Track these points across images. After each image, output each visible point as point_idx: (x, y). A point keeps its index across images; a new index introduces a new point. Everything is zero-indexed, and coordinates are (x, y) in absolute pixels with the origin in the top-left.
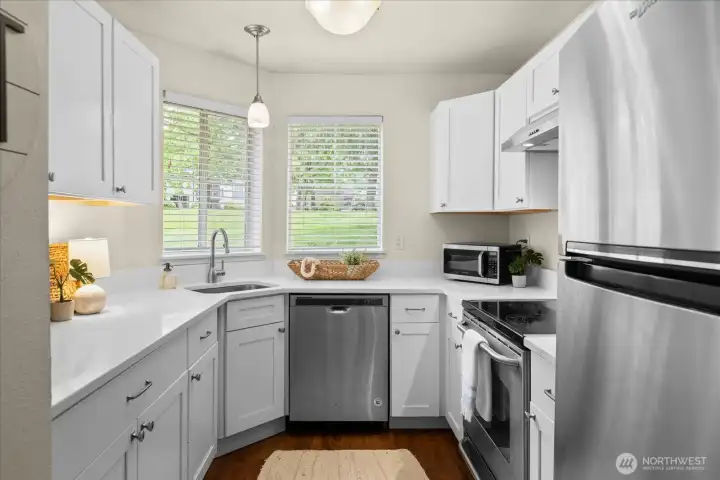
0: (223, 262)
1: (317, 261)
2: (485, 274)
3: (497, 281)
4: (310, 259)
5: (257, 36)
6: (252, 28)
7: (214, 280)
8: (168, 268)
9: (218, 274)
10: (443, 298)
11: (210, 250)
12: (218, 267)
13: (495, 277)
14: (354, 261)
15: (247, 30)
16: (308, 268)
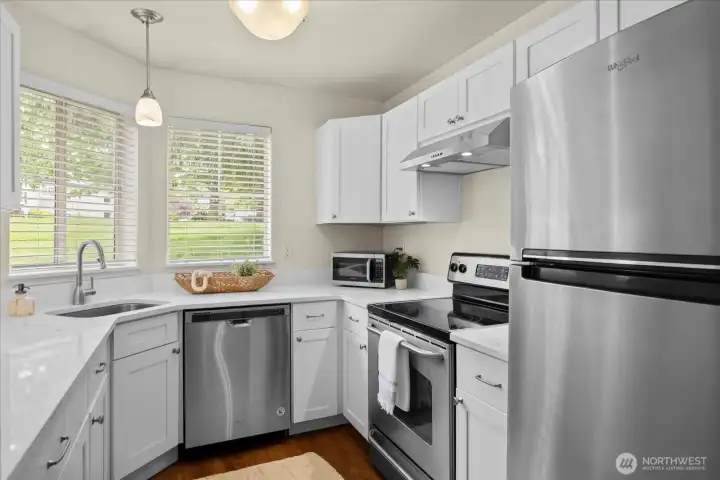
0: (92, 279)
1: (210, 274)
2: (373, 279)
3: (383, 285)
4: (201, 272)
5: (147, 23)
6: (140, 12)
7: (82, 301)
8: (22, 289)
9: (88, 294)
10: (341, 303)
11: (76, 266)
12: (86, 286)
13: (382, 281)
14: (246, 271)
15: (134, 14)
16: (199, 281)
